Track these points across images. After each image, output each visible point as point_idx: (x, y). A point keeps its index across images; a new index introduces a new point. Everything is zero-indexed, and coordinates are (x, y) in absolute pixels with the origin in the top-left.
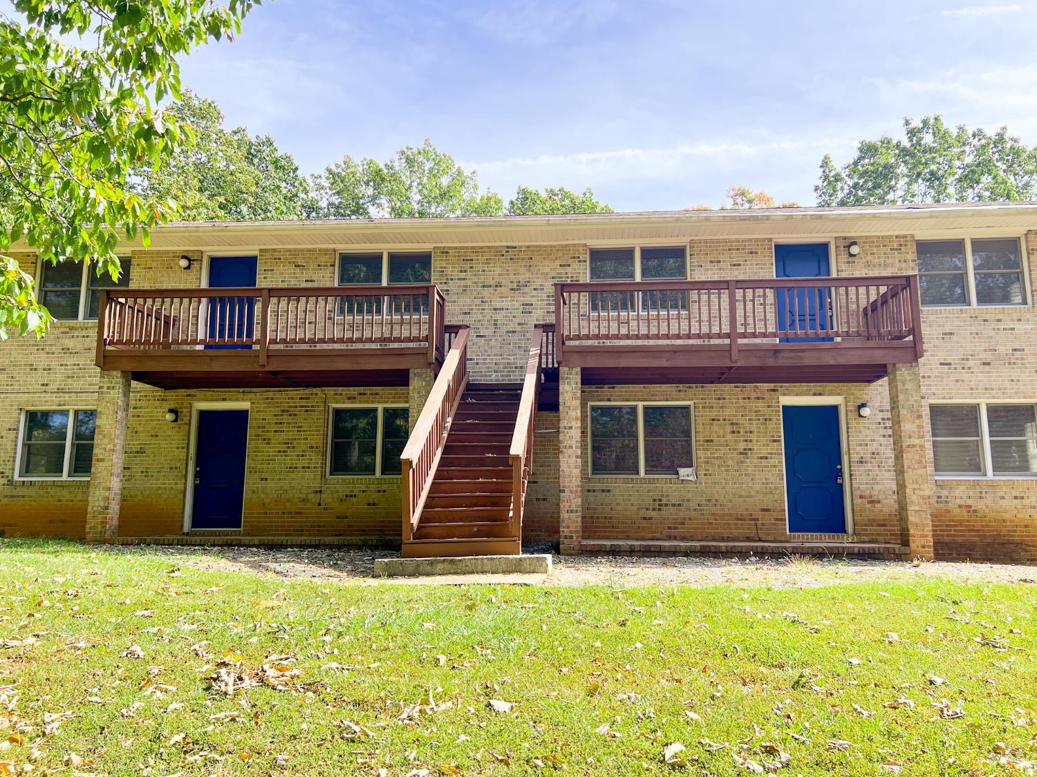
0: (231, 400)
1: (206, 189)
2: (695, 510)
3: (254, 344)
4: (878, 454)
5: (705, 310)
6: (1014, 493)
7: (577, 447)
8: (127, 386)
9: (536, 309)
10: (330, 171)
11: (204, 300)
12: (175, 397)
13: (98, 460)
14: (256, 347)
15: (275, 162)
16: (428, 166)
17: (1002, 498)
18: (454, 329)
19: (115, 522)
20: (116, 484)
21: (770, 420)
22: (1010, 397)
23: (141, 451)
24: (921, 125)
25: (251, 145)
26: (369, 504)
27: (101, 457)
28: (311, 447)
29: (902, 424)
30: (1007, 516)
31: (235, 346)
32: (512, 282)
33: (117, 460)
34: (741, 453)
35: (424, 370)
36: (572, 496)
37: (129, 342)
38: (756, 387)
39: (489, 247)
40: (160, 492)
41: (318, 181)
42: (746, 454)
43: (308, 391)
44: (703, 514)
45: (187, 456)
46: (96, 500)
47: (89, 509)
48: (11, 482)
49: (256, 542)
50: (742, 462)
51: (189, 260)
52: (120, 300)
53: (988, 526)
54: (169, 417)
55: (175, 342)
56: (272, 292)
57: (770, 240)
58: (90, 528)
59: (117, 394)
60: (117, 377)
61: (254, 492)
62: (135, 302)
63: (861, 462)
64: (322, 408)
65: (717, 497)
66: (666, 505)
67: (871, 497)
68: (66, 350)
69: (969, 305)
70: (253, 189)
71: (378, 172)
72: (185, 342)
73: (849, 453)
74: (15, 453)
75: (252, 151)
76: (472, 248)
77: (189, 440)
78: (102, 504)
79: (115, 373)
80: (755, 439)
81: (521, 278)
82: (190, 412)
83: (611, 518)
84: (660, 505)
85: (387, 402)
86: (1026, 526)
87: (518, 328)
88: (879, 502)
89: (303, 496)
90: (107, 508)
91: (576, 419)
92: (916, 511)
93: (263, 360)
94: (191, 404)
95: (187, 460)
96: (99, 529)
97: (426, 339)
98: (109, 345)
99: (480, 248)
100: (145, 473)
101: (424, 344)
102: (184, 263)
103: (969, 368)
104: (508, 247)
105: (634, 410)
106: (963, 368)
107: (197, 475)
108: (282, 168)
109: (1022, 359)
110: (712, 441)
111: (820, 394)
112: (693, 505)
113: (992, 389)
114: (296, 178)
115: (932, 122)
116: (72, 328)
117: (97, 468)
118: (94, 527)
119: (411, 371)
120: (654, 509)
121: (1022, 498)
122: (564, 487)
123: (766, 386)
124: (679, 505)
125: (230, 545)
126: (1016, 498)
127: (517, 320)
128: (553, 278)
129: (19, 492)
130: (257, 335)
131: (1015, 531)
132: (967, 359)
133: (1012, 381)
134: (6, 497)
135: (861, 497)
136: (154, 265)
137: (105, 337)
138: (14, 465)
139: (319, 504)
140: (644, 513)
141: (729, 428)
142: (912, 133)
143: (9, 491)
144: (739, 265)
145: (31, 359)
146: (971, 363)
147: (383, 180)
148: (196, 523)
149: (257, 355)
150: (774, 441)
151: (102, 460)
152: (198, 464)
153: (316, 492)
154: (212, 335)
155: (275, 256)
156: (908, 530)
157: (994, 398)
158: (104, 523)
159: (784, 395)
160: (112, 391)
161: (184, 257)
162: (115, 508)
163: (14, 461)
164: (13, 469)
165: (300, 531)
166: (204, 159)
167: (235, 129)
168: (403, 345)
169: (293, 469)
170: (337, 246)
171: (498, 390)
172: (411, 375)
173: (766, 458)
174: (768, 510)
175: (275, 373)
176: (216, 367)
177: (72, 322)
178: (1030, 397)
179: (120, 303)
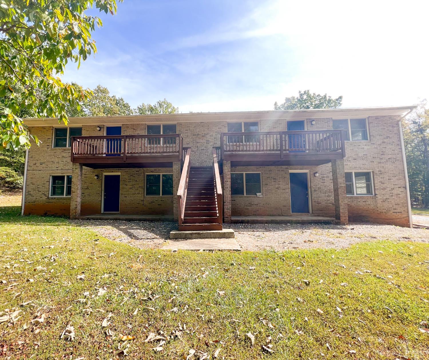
0: (114, 172)
1: (105, 113)
2: (262, 206)
3: (122, 154)
4: (320, 188)
5: (265, 142)
6: (363, 200)
7: (229, 188)
8: (81, 168)
9: (210, 142)
10: (138, 108)
11: (105, 140)
12: (97, 171)
13: (73, 192)
14: (122, 155)
15: (124, 105)
16: (165, 106)
17: (360, 202)
18: (186, 149)
19: (79, 212)
20: (79, 200)
21: (286, 177)
22: (362, 170)
23: (88, 188)
24: (304, 93)
25: (117, 100)
26: (158, 205)
27: (74, 191)
28: (140, 187)
29: (338, 180)
30: (361, 207)
31: (115, 155)
32: (202, 134)
33: (79, 192)
34: (277, 188)
35: (178, 162)
36: (228, 204)
37: (81, 154)
38: (281, 167)
39: (195, 122)
40: (93, 201)
41: (135, 111)
42: (278, 188)
43: (138, 169)
44: (264, 208)
45: (102, 190)
46: (73, 205)
47: (71, 208)
48: (48, 198)
49: (125, 219)
50: (277, 191)
51: (100, 128)
52: (78, 140)
53: (354, 211)
54: (95, 177)
55: (96, 154)
56: (127, 137)
57: (286, 120)
58: (72, 214)
59: (78, 171)
60: (78, 166)
61: (123, 201)
62: (83, 141)
63: (315, 191)
64: (143, 174)
65: (269, 202)
66: (253, 205)
67: (318, 202)
68: (63, 157)
69: (349, 140)
70: (118, 112)
71: (152, 108)
72: (99, 154)
73: (311, 188)
74: (49, 189)
75: (118, 102)
76: (189, 123)
77: (102, 185)
78: (75, 206)
79: (77, 164)
80: (281, 183)
81: (205, 132)
82: (102, 176)
83: (235, 209)
84: (251, 205)
85: (163, 173)
86: (367, 211)
87: (205, 148)
88: (320, 203)
89: (138, 202)
90: (76, 208)
91: (229, 178)
92: (342, 208)
93: (125, 159)
94: (102, 173)
95: (102, 191)
96: (74, 214)
97: (178, 152)
98: (75, 155)
99: (192, 123)
100: (89, 195)
101: (178, 154)
102: (98, 129)
103: (350, 161)
104: (201, 122)
105: (242, 174)
106: (348, 161)
107: (105, 195)
108: (126, 106)
109: (366, 158)
110: (267, 184)
111: (302, 169)
112: (261, 205)
113: (357, 167)
114: (129, 109)
115: (307, 92)
116: (65, 150)
117: (73, 194)
118: (73, 214)
119: (173, 163)
120: (249, 206)
121: (366, 202)
122: (225, 201)
123: (284, 167)
124: (257, 205)
125: (116, 219)
126: (364, 202)
127: (204, 146)
128: (216, 132)
129: (51, 201)
130: (122, 151)
131: (363, 212)
132: (349, 158)
133: (363, 165)
134: (47, 202)
135: (315, 202)
136: (89, 129)
137: (74, 152)
138: (49, 193)
139: (143, 205)
140: (246, 207)
141: (273, 180)
142: (301, 95)
143: (48, 200)
144: (276, 128)
145: (53, 160)
146: (350, 159)
147: (153, 110)
148: (105, 210)
149: (122, 158)
150: (287, 184)
151: (74, 192)
152: (105, 192)
153: (142, 201)
154: (108, 151)
155: (127, 126)
156: (340, 215)
157: (357, 170)
158: (76, 212)
159: (290, 169)
160: (76, 170)
161: (98, 127)
162: (79, 208)
163: (49, 191)
164: (49, 194)
165: (137, 214)
166: (105, 104)
167: (112, 96)
168: (168, 154)
169: (134, 194)
170: (147, 123)
171: (201, 169)
172: (173, 164)
173: (285, 190)
174: (285, 206)
175: (129, 164)
176: (109, 162)
177: (64, 148)
178: (369, 170)
179: (78, 141)
